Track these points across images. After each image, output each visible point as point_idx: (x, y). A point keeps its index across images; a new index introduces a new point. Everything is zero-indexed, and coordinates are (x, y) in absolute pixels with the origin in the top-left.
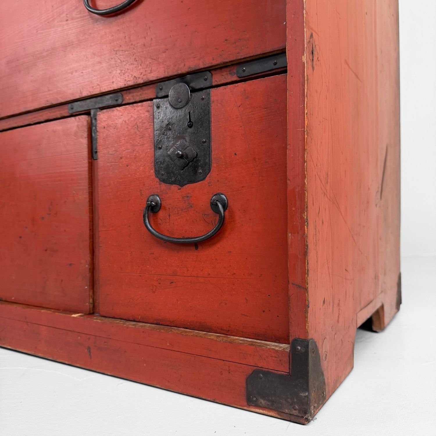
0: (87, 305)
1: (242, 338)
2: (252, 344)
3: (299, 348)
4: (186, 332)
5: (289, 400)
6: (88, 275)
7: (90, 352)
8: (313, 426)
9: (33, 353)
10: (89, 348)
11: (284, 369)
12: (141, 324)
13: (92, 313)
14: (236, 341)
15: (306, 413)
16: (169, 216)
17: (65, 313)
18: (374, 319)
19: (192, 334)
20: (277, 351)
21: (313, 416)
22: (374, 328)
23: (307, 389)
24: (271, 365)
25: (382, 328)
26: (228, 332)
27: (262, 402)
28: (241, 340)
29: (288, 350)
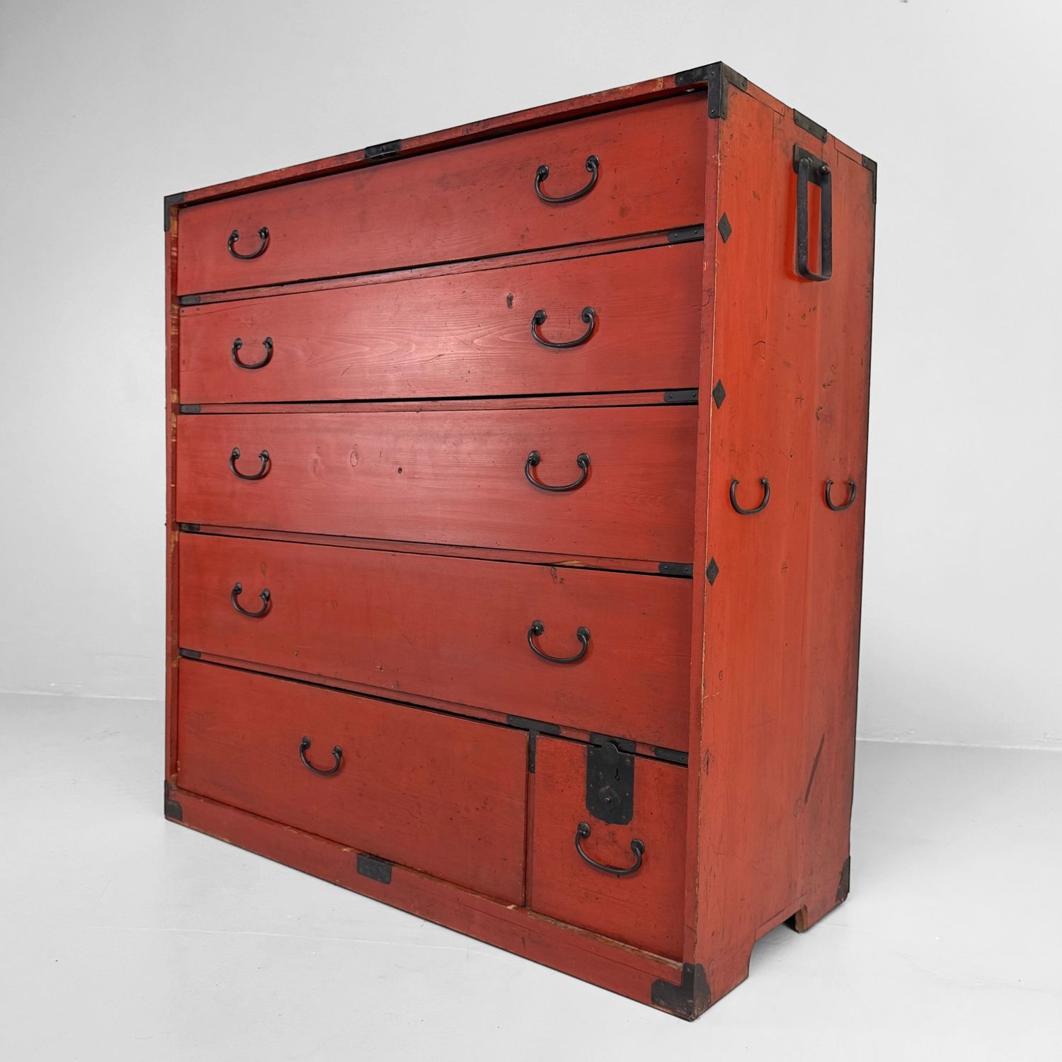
0: (520, 899)
1: (651, 954)
2: (657, 961)
3: (688, 970)
4: (608, 941)
5: (681, 1004)
6: (522, 873)
7: (524, 942)
8: (697, 1022)
9: (465, 932)
10: (523, 939)
11: (678, 983)
12: (570, 927)
13: (524, 905)
14: (647, 956)
15: (690, 1014)
16: (597, 844)
17: (499, 903)
18: (797, 918)
19: (612, 945)
20: (674, 969)
21: (697, 1017)
22: (797, 928)
23: (692, 998)
24: (669, 978)
25: (804, 929)
26: (640, 947)
27: (662, 1002)
28: (651, 956)
29: (681, 970)
